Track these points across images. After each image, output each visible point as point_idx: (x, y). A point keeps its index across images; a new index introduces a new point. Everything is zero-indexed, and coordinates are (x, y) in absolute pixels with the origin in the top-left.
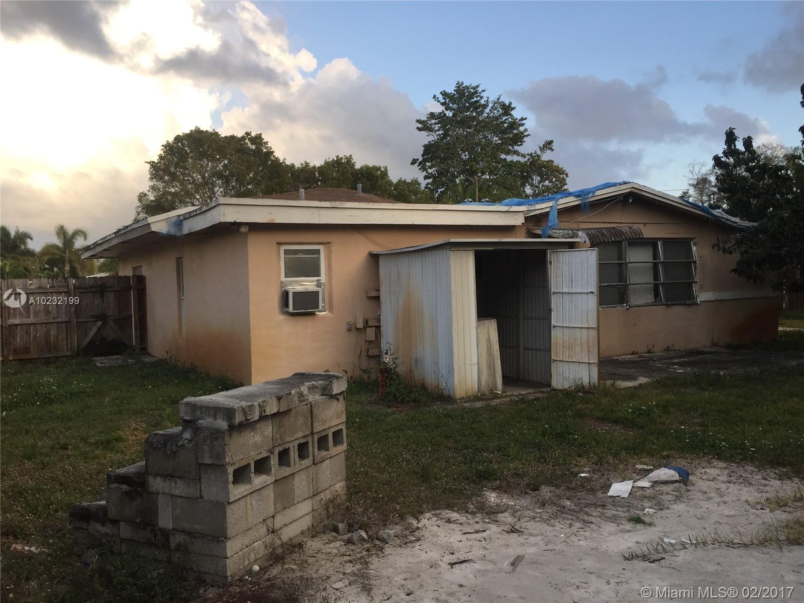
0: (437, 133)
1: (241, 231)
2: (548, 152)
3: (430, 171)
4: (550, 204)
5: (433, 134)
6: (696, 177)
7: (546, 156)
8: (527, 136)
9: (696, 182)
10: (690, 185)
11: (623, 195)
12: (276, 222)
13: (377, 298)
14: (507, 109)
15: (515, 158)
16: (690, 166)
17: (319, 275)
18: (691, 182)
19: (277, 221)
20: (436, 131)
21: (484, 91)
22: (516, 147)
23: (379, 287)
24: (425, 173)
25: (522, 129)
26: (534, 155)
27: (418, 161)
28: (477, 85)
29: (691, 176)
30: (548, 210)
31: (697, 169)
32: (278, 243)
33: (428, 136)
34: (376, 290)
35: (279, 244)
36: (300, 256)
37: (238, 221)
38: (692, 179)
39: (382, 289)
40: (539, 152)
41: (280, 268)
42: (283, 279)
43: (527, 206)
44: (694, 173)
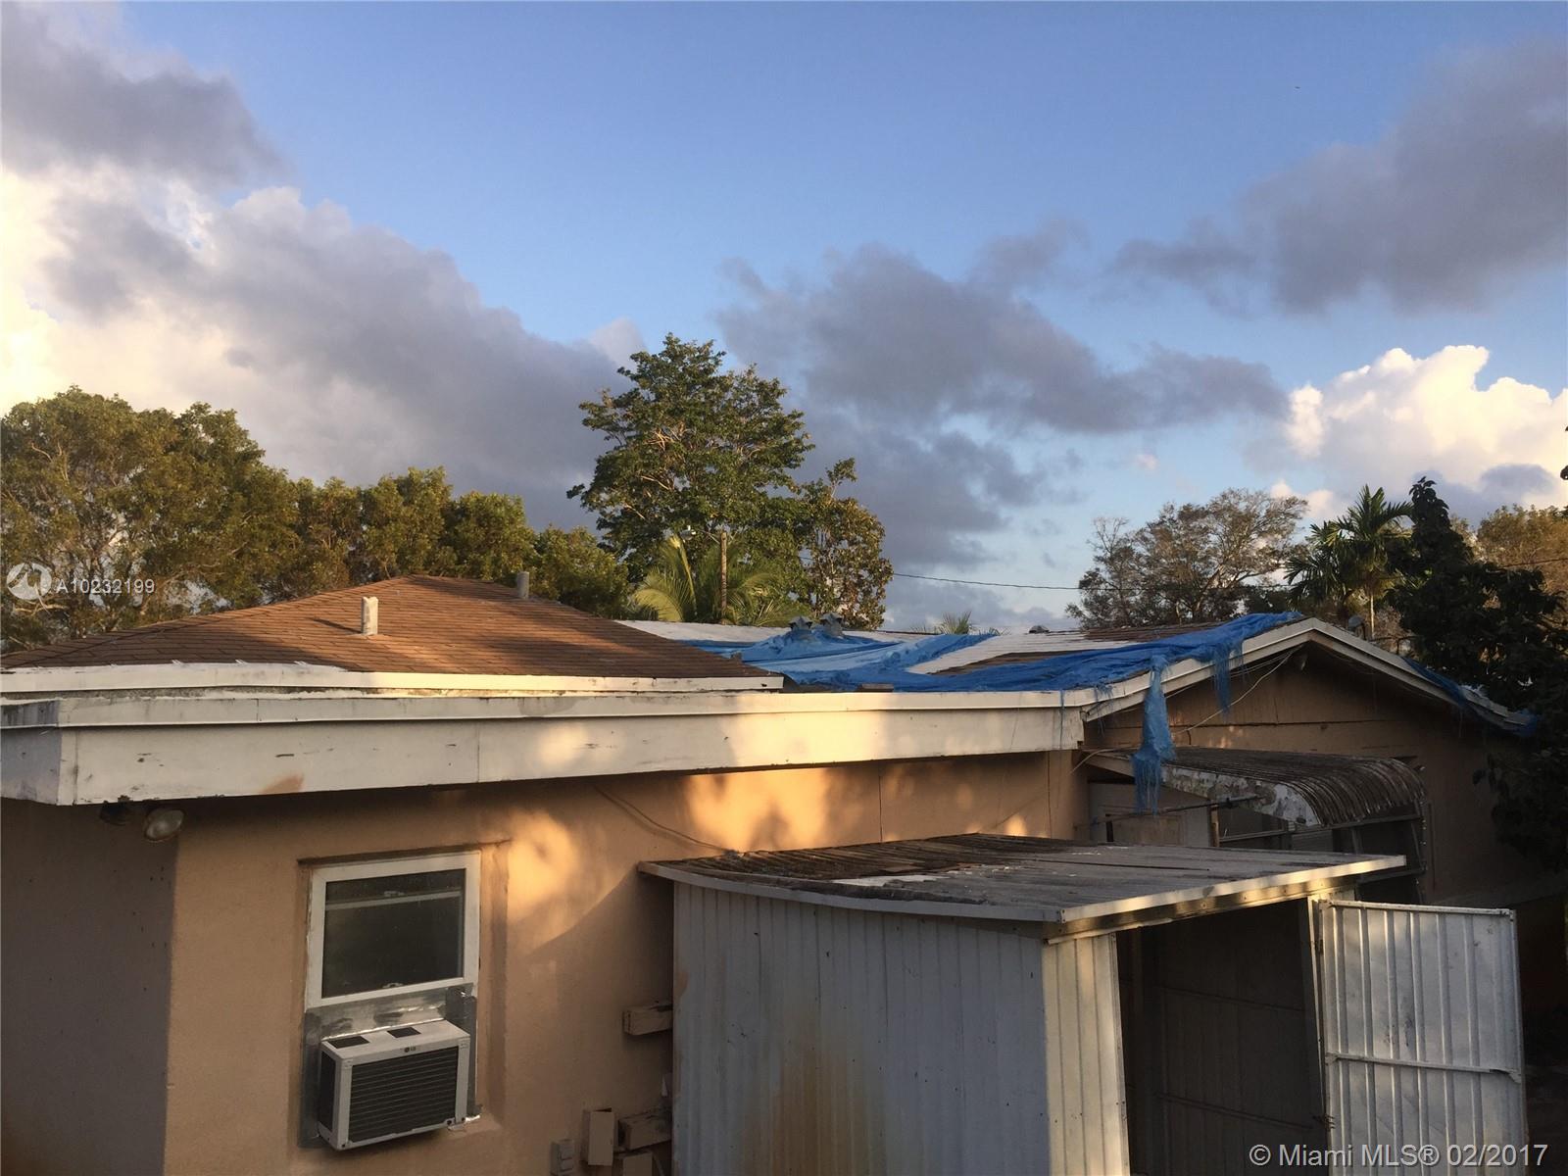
0: (626, 434)
1: (151, 832)
2: (847, 481)
3: (609, 509)
4: (1142, 683)
5: (620, 437)
6: (1108, 544)
7: (838, 492)
8: (809, 448)
9: (1109, 555)
10: (1099, 559)
11: (1291, 652)
12: (306, 788)
13: (664, 1038)
14: (769, 393)
15: (784, 492)
16: (1098, 524)
17: (455, 970)
18: (1101, 553)
19: (309, 786)
20: (623, 432)
21: (723, 353)
22: (788, 469)
23: (671, 997)
24: (596, 514)
25: (798, 434)
26: (816, 487)
27: (583, 490)
28: (709, 341)
29: (1100, 543)
30: (1139, 699)
31: (1110, 529)
32: (301, 862)
33: (607, 438)
34: (661, 1009)
35: (309, 864)
36: (389, 900)
37: (137, 797)
38: (1101, 548)
39: (684, 1004)
40: (827, 482)
41: (305, 959)
42: (315, 999)
43: (1090, 691)
44: (1105, 538)
